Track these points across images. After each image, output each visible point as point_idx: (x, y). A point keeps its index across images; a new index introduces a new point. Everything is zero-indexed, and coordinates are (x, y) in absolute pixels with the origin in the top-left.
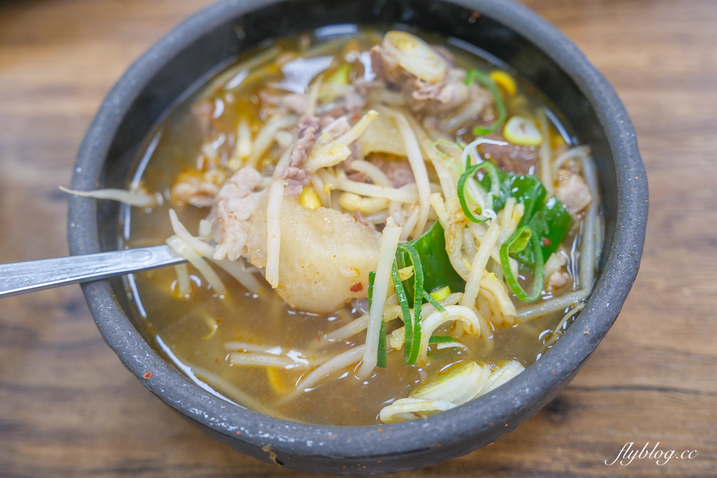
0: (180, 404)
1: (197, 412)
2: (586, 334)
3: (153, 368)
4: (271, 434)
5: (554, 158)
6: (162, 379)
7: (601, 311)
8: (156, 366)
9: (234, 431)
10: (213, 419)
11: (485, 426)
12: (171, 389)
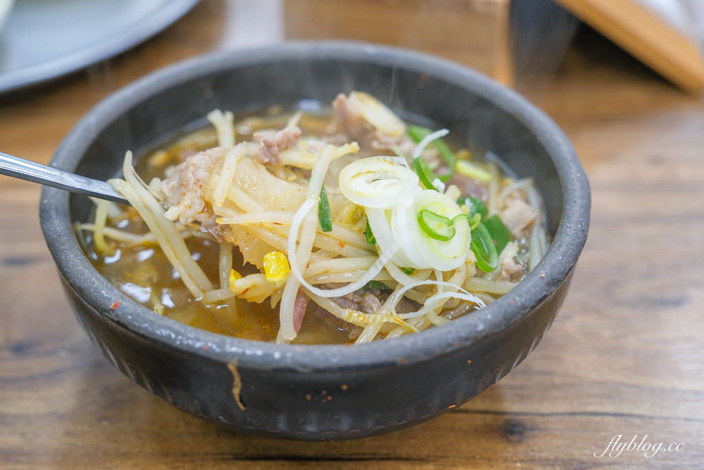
0: (146, 328)
1: (165, 332)
2: (542, 277)
3: (121, 300)
4: (238, 347)
5: (500, 189)
6: (129, 308)
7: (554, 261)
8: (123, 299)
9: (201, 348)
10: (180, 337)
11: (449, 345)
12: (138, 315)
